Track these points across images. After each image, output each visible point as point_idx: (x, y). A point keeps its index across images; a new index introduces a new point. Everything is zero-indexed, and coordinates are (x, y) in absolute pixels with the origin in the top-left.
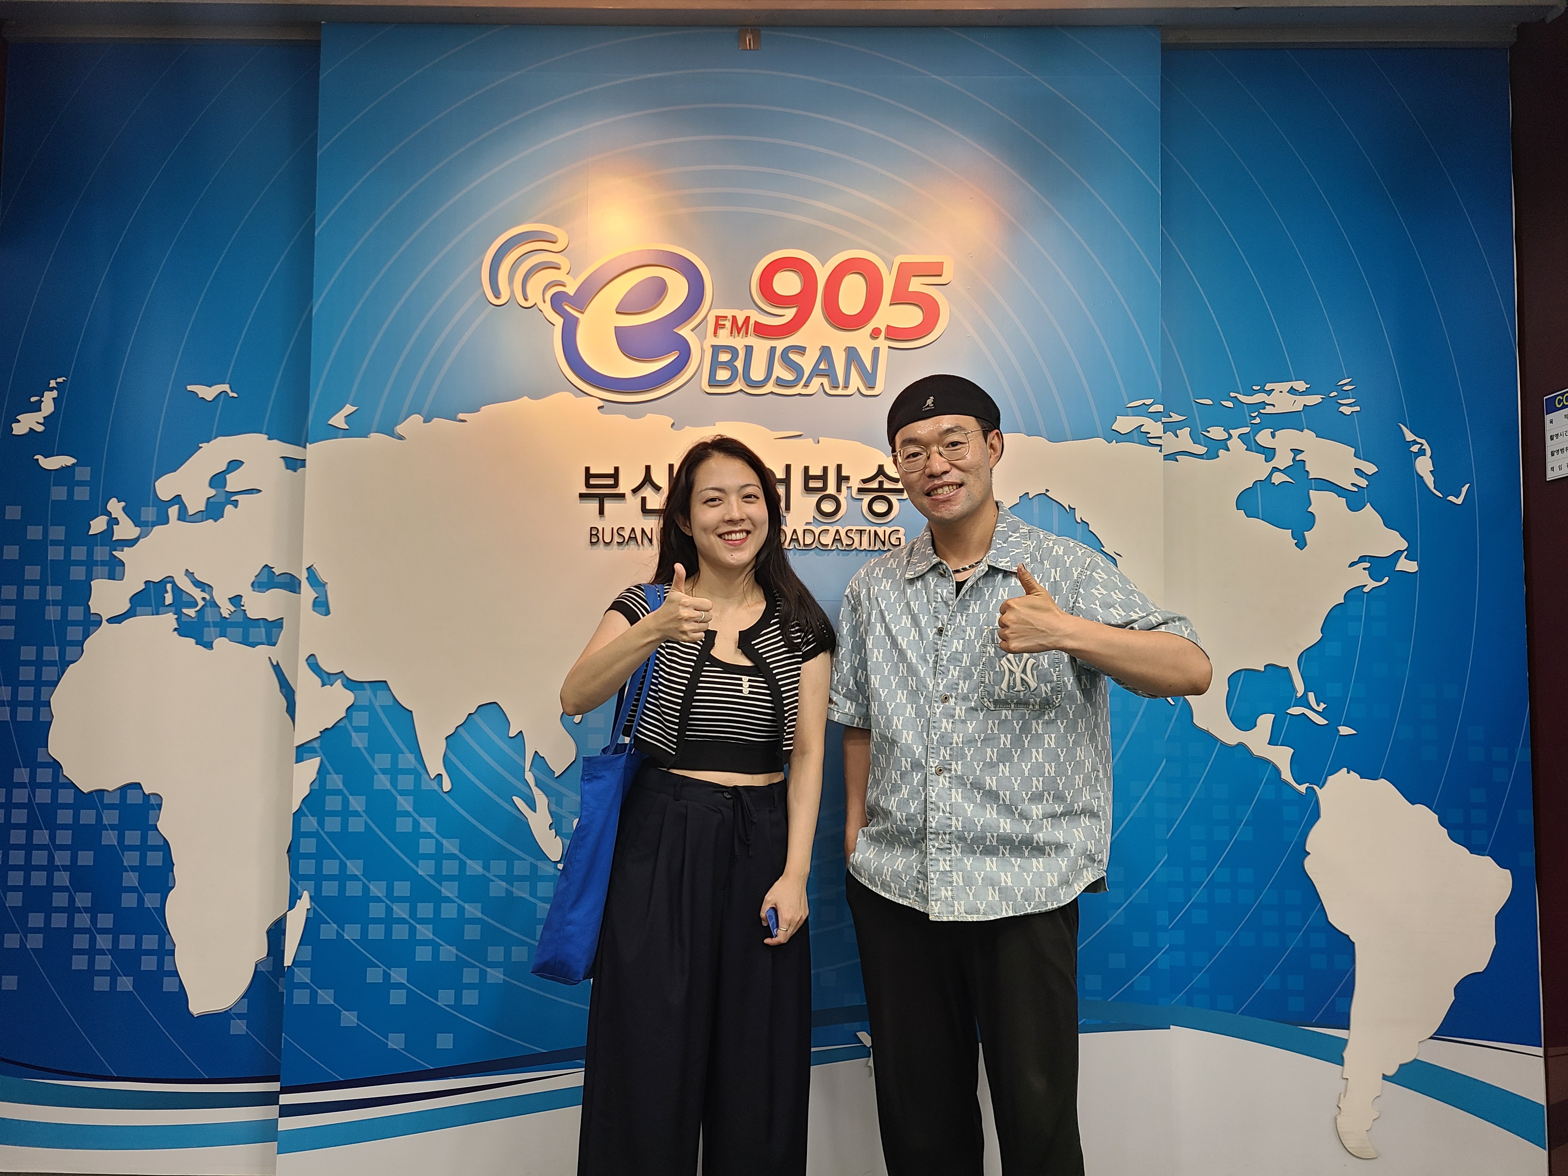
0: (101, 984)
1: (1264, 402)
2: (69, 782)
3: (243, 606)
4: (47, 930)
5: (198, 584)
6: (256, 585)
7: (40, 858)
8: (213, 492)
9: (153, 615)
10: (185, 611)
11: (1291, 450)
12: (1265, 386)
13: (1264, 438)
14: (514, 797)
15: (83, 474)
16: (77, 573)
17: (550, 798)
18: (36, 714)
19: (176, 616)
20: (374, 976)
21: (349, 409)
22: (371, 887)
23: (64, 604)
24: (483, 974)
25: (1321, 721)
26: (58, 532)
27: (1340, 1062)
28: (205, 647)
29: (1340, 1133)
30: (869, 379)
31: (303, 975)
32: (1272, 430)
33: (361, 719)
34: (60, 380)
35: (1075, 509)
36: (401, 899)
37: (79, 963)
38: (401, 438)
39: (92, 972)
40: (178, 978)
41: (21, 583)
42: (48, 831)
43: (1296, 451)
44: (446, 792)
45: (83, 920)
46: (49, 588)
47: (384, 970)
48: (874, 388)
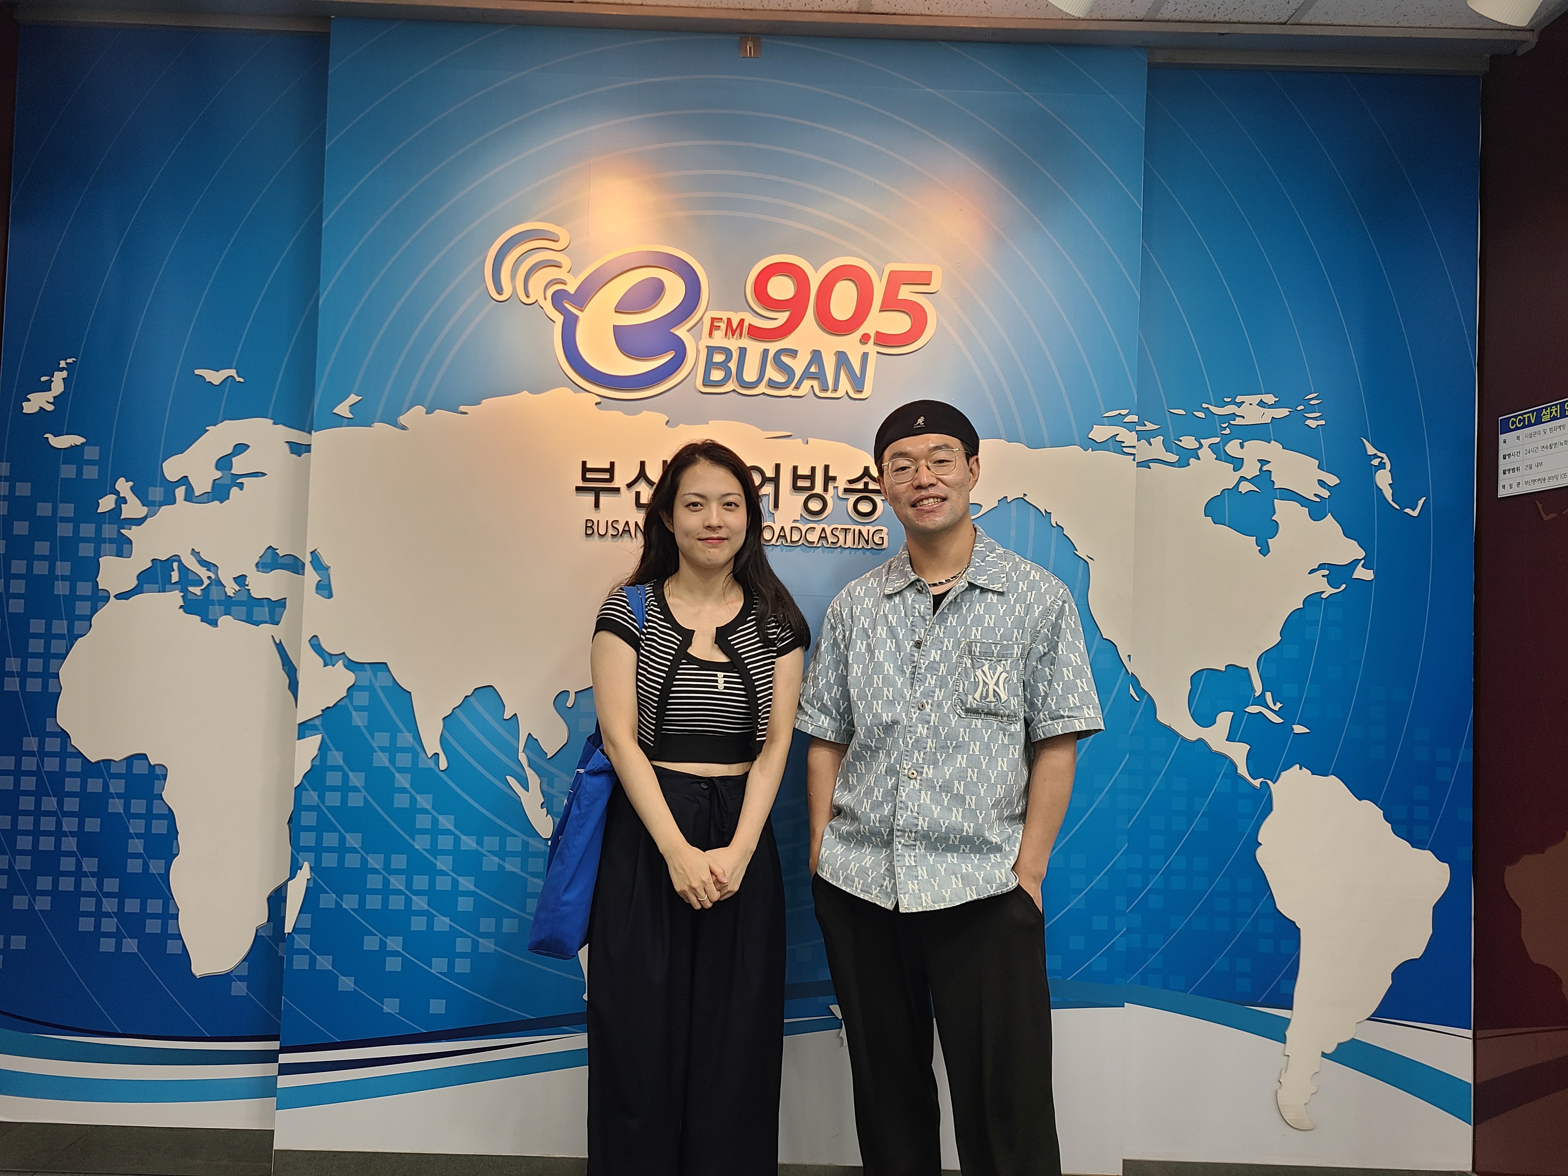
0: (107, 945)
1: (1234, 413)
2: (76, 751)
3: (247, 585)
4: (54, 893)
5: (203, 563)
6: (260, 565)
7: (48, 824)
8: (219, 474)
9: (159, 592)
10: (191, 589)
11: (1258, 460)
12: (1235, 398)
13: (1233, 448)
14: (507, 777)
15: (92, 453)
16: (86, 550)
17: (542, 778)
18: (45, 685)
19: (182, 594)
20: (371, 943)
21: (353, 398)
22: (369, 859)
23: (72, 579)
24: (475, 944)
25: (1277, 720)
26: (67, 510)
27: (1283, 1039)
28: (210, 624)
29: (1280, 1107)
30: (858, 383)
31: (302, 942)
32: (1241, 441)
33: (362, 699)
34: (70, 361)
35: (1050, 513)
36: (398, 872)
37: (86, 925)
38: (404, 428)
39: (98, 934)
40: (181, 941)
41: (31, 558)
42: (56, 798)
43: (1263, 462)
44: (442, 771)
45: (88, 884)
46: (58, 563)
47: (380, 938)
48: (862, 391)
